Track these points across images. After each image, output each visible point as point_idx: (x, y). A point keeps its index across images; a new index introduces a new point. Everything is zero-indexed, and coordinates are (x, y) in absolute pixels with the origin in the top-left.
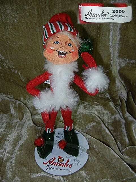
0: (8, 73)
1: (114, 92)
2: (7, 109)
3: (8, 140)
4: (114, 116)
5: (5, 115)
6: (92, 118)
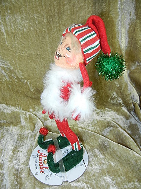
0: (17, 84)
1: (126, 95)
2: (17, 120)
5: (15, 127)
6: (107, 124)
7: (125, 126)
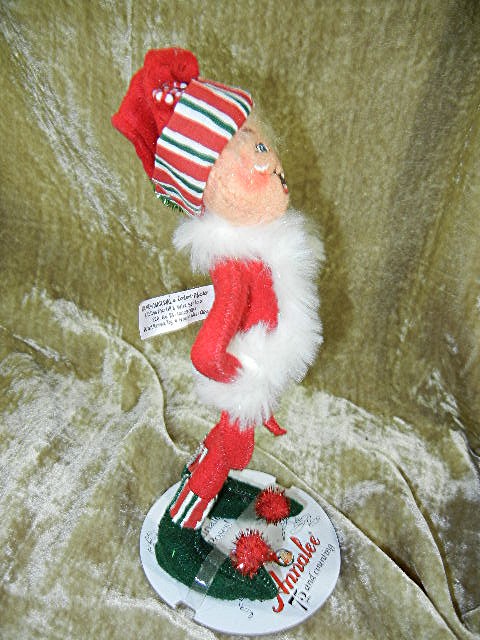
1: (475, 393)
2: (91, 364)
3: (68, 463)
4: (459, 483)
6: (373, 469)
7: (438, 497)
